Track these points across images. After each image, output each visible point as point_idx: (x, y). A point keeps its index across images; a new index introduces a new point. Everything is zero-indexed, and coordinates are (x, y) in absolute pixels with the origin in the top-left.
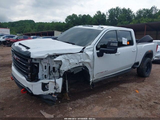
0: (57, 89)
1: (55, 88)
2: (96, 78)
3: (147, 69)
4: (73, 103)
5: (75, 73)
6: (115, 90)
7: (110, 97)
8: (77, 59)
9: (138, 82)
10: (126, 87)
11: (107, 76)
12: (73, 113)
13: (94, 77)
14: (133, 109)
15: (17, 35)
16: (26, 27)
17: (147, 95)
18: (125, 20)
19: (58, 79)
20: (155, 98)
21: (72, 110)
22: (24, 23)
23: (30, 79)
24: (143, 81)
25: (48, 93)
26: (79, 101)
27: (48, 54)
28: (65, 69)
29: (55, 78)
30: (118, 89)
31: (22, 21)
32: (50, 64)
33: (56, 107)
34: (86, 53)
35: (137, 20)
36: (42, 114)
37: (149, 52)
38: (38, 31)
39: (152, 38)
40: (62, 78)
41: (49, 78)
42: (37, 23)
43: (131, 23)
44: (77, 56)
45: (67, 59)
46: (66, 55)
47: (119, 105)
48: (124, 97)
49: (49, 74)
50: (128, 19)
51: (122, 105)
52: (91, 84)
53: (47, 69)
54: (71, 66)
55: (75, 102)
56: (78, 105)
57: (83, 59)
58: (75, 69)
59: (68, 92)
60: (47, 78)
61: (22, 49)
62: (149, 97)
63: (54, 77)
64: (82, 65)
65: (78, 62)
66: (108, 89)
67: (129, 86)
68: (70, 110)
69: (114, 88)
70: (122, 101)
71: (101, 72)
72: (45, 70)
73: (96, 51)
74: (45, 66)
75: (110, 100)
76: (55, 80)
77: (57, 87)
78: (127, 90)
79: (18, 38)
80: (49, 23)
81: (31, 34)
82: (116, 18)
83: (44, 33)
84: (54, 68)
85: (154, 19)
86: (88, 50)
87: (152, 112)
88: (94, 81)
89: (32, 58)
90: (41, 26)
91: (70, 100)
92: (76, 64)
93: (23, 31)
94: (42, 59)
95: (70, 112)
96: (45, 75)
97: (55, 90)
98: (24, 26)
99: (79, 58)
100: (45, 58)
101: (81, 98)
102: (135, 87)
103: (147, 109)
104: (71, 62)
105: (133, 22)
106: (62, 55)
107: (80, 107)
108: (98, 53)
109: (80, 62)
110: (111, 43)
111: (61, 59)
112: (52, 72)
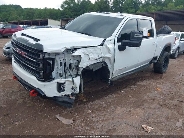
0: (74, 89)
1: (73, 88)
2: (115, 75)
3: (164, 64)
4: (91, 105)
5: (94, 70)
6: (133, 88)
7: (131, 96)
8: (97, 53)
9: (156, 79)
10: (144, 85)
11: (125, 73)
12: (93, 116)
13: (114, 74)
14: (158, 109)
15: (3, 24)
16: (11, 13)
17: (168, 93)
18: (132, 8)
19: (75, 77)
20: (178, 96)
21: (92, 113)
22: (8, 9)
23: (42, 79)
24: (161, 78)
25: (64, 94)
26: (97, 102)
27: (65, 47)
28: (84, 65)
29: (73, 76)
30: (136, 87)
31: (5, 5)
32: (66, 60)
33: (72, 110)
34: (106, 46)
35: (145, 9)
36: (58, 119)
37: (168, 45)
38: (27, 19)
39: (171, 29)
40: (80, 77)
41: (65, 77)
42: (25, 8)
43: (138, 11)
44: (98, 50)
45: (86, 53)
46: (85, 49)
47: (143, 105)
48: (146, 96)
49: (64, 72)
50: (134, 6)
51: (145, 105)
52: (109, 82)
53: (63, 66)
54: (90, 62)
55: (93, 103)
56: (97, 107)
57: (104, 54)
58: (94, 66)
59: (83, 92)
60: (62, 77)
61: (29, 41)
62: (171, 95)
63: (71, 76)
64: (102, 61)
65: (99, 57)
66: (126, 87)
67: (148, 84)
68: (89, 113)
69: (132, 86)
70: (144, 100)
71: (120, 69)
72: (60, 67)
73: (117, 44)
74: (61, 63)
75: (131, 100)
76: (73, 79)
77: (75, 87)
78: (147, 88)
79: (5, 28)
80: (40, 9)
81: (18, 23)
82: (121, 5)
83: (36, 21)
84: (70, 65)
85: (164, 7)
86: (109, 42)
87: (179, 112)
88: (113, 79)
89: (45, 53)
90: (30, 13)
91: (86, 101)
92: (96, 59)
93: (8, 18)
94: (58, 54)
95: (90, 116)
96: (60, 74)
97: (73, 91)
98: (9, 12)
99: (99, 52)
100: (62, 52)
101: (99, 98)
102: (154, 84)
103: (173, 109)
104: (90, 57)
105: (140, 10)
106: (81, 49)
107: (100, 109)
108: (119, 46)
109: (100, 57)
110: (135, 35)
111: (80, 54)
112: (68, 70)
